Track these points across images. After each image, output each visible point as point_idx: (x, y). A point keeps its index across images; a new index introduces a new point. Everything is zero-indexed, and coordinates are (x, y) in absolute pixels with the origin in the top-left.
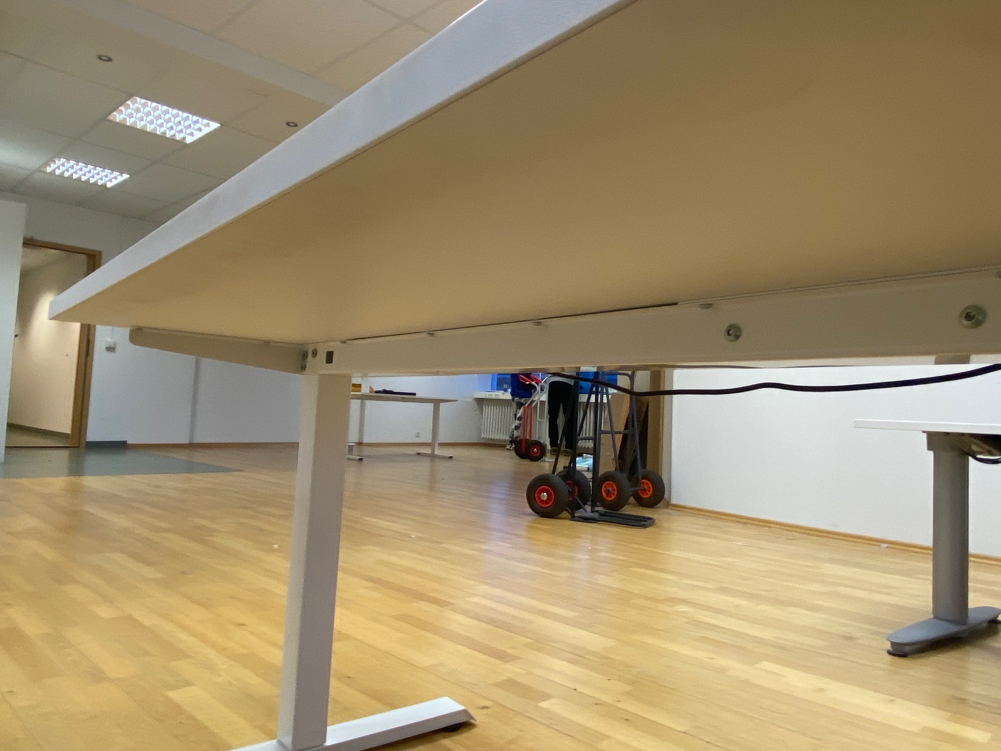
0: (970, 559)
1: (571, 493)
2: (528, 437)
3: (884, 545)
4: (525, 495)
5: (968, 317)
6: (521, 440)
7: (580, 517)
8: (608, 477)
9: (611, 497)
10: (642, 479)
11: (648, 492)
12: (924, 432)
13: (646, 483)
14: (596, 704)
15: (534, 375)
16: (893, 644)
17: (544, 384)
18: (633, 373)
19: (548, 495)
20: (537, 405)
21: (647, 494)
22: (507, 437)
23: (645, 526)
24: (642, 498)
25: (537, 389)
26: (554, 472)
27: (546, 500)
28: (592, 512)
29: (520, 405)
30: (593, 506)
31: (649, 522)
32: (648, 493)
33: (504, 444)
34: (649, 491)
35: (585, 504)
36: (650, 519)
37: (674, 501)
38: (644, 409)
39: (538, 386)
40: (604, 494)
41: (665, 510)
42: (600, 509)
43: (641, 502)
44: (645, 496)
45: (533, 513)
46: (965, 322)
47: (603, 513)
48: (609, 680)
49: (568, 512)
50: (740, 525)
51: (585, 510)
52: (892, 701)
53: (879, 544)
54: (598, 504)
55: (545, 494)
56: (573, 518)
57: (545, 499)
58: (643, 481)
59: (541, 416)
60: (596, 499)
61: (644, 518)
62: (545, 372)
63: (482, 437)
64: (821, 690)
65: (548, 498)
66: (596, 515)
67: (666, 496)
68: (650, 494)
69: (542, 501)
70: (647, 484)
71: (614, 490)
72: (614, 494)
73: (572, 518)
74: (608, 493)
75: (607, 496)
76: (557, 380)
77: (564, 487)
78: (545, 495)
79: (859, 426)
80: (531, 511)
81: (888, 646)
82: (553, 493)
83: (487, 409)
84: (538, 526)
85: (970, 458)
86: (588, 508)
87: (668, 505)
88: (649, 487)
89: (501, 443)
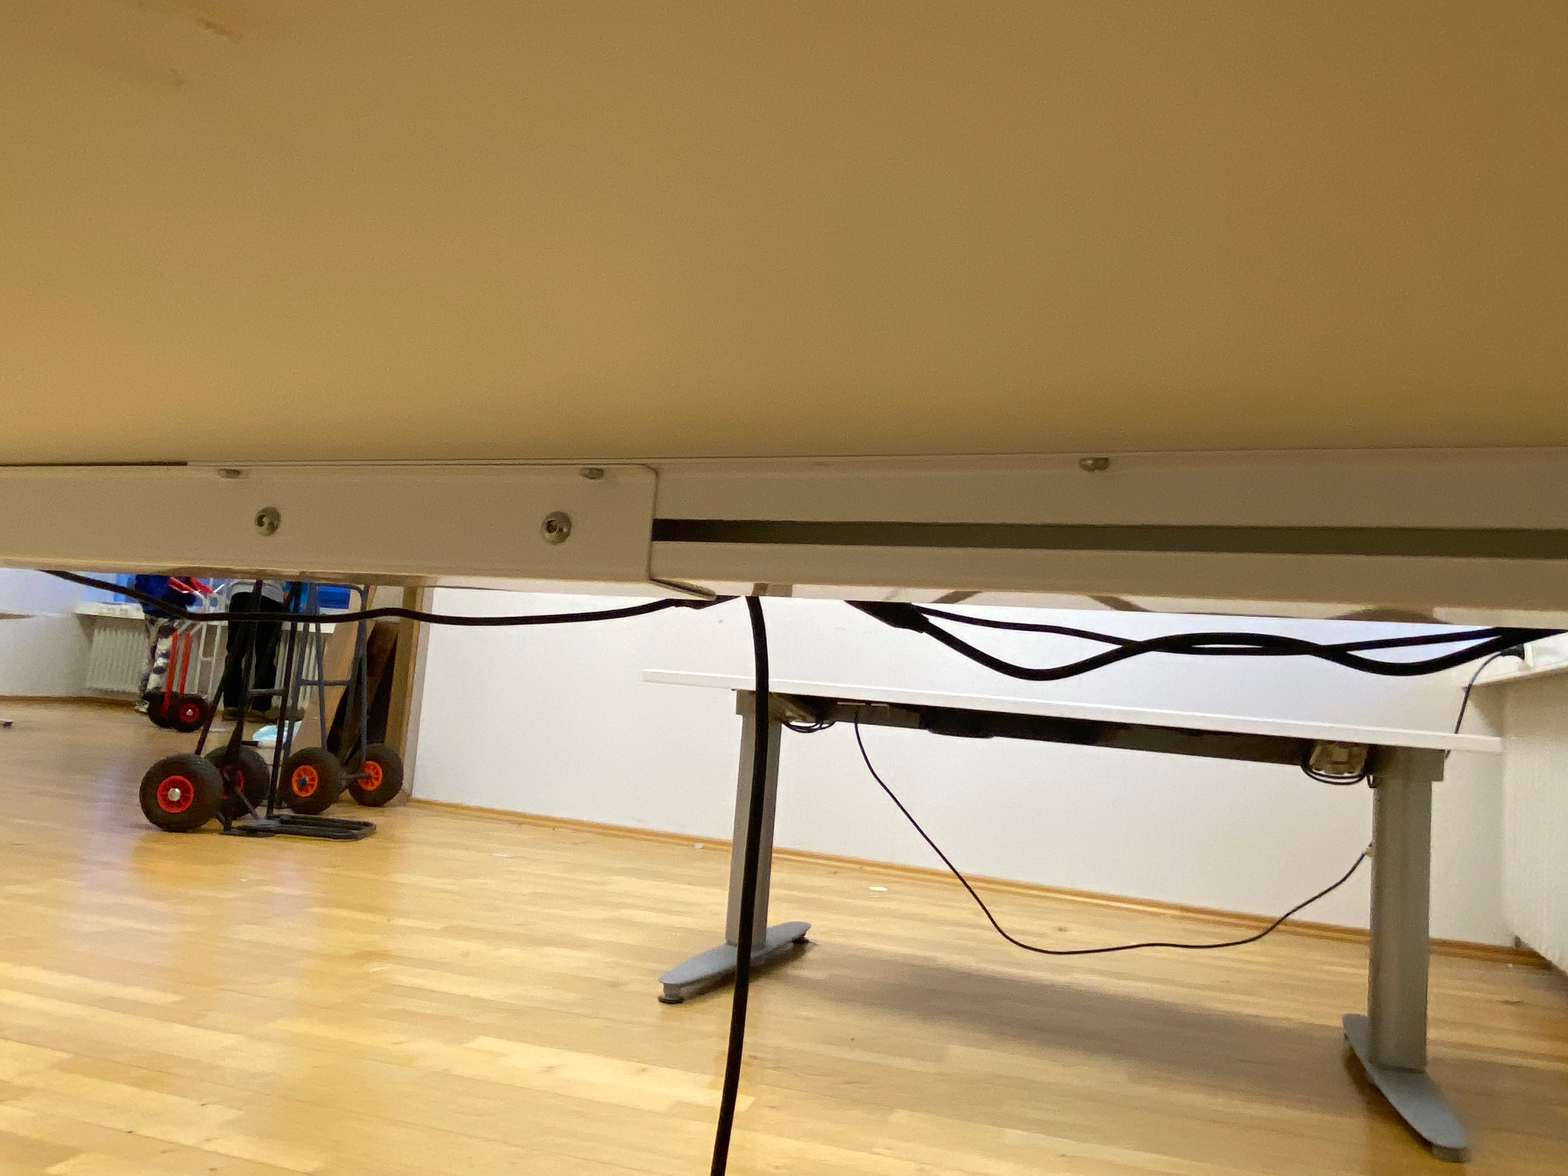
0: (774, 855)
1: (228, 787)
2: (175, 689)
3: (699, 846)
4: (138, 791)
5: (550, 527)
6: (163, 695)
7: (239, 828)
8: (306, 758)
9: (307, 791)
10: (368, 760)
11: (374, 780)
12: (733, 690)
13: (374, 766)
14: (164, 1152)
15: (196, 580)
16: (667, 986)
17: (217, 596)
18: (367, 588)
19: (182, 792)
20: (201, 633)
21: (373, 784)
22: (134, 688)
23: (354, 838)
24: (364, 791)
25: (204, 603)
26: (199, 751)
27: (179, 801)
28: (269, 818)
29: (165, 632)
30: (270, 808)
31: (365, 830)
32: (375, 782)
33: (131, 699)
34: (377, 779)
35: (256, 805)
36: (367, 824)
37: (417, 794)
38: (390, 646)
39: (206, 597)
40: (295, 788)
41: (402, 809)
42: (287, 812)
43: (363, 799)
44: (370, 788)
45: (151, 824)
46: (547, 535)
47: (285, 818)
48: (203, 1105)
49: (221, 821)
50: (514, 827)
51: (256, 817)
52: (644, 1070)
53: (692, 843)
54: (284, 804)
55: (177, 790)
56: (227, 830)
57: (176, 798)
58: (370, 762)
59: (207, 652)
60: (280, 796)
61: (359, 823)
62: (222, 574)
63: (87, 687)
64: (551, 1069)
65: (181, 797)
66: (273, 824)
67: (405, 784)
68: (377, 784)
69: (171, 803)
70: (375, 768)
71: (313, 779)
72: (312, 786)
73: (225, 830)
74: (303, 785)
75: (300, 789)
76: (242, 591)
77: (214, 778)
78: (176, 794)
79: (649, 679)
80: (146, 821)
81: (660, 991)
82: (191, 787)
83: (100, 637)
84: (157, 846)
85: (783, 726)
86: (261, 811)
87: (408, 800)
88: (377, 773)
89: (123, 698)
